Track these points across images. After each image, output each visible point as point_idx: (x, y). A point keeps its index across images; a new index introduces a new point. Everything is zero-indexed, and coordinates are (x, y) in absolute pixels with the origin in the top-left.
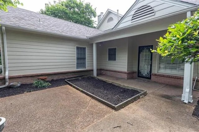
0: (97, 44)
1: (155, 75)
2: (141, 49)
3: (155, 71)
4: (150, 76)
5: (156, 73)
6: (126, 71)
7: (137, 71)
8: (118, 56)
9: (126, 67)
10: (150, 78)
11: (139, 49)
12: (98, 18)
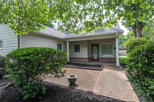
0: (69, 42)
1: (101, 58)
2: (93, 45)
3: (100, 56)
4: (98, 59)
5: (101, 57)
6: (87, 57)
7: (91, 57)
8: (81, 49)
9: (87, 55)
10: (98, 60)
11: (92, 45)
12: (58, 24)
